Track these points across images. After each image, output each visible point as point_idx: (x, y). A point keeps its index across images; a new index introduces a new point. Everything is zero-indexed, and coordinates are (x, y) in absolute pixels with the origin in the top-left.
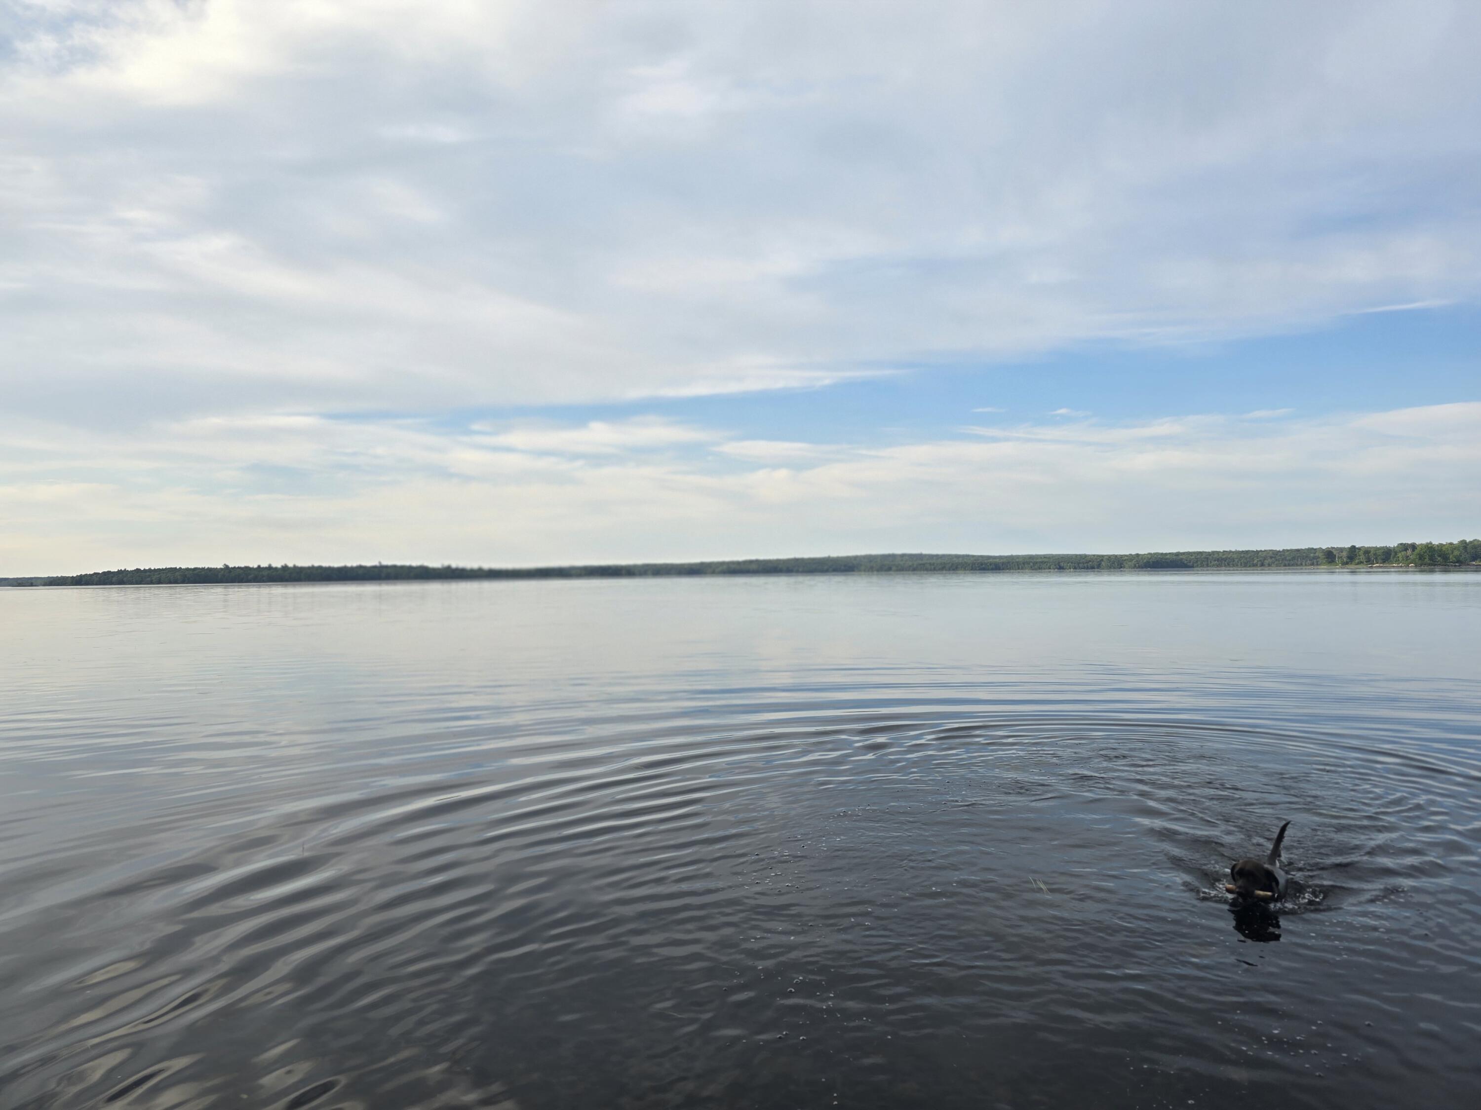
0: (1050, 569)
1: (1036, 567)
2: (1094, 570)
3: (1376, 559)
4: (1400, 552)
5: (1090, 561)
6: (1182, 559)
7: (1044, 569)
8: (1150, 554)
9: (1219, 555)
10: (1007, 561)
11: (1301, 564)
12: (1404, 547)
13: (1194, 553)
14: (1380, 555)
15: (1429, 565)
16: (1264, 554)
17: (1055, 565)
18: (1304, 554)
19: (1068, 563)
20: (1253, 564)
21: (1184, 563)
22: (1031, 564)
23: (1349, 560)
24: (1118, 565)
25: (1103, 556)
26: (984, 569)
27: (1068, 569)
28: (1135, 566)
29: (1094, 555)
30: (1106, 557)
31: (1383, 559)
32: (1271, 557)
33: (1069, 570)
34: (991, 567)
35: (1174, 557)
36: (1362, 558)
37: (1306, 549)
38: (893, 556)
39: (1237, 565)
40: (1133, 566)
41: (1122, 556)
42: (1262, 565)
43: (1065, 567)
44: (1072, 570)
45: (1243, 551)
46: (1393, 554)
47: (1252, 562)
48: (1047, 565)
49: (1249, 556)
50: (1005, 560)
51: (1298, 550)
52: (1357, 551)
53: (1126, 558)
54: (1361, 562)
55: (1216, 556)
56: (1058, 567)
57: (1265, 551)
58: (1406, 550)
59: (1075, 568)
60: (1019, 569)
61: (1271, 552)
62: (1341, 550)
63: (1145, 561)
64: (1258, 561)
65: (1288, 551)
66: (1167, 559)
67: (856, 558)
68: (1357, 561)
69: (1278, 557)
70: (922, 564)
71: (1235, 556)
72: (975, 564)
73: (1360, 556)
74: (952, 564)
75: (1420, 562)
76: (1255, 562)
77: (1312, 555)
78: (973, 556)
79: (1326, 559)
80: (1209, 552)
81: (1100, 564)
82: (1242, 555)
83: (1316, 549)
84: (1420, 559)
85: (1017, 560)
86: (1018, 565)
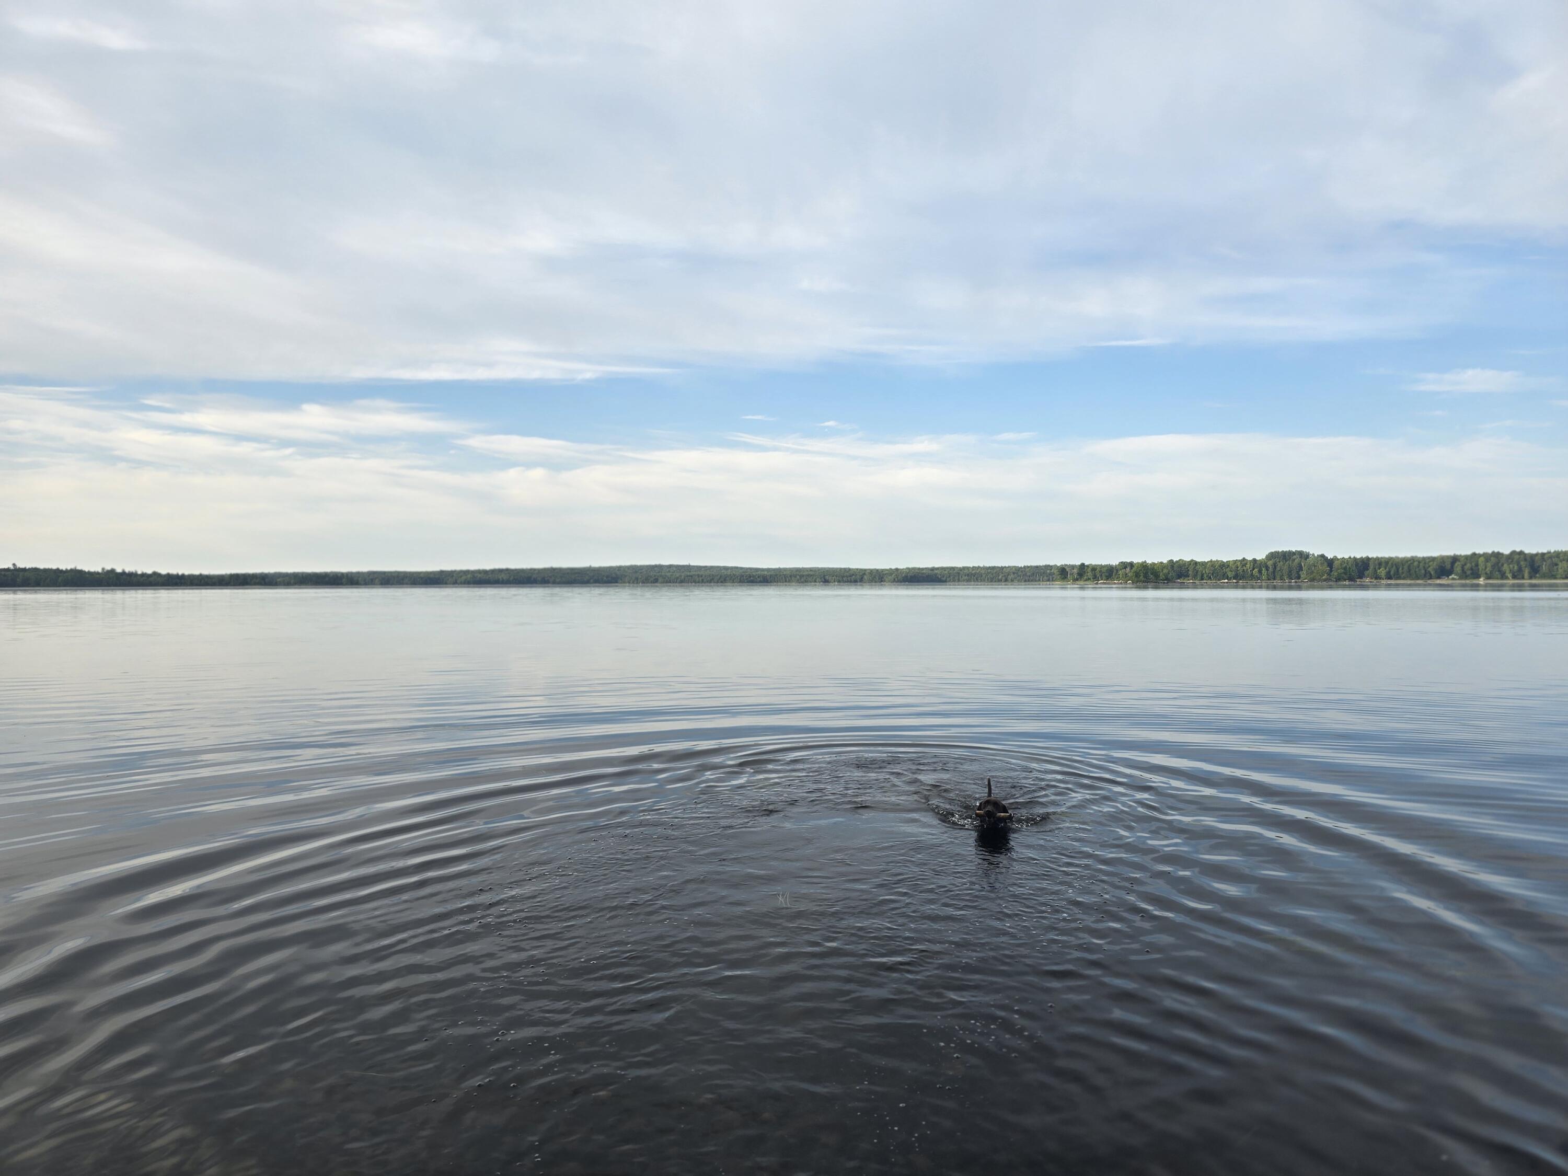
0: (815, 582)
1: (802, 580)
2: (856, 583)
3: (1101, 576)
4: (1121, 570)
5: (853, 575)
6: (936, 574)
7: (810, 582)
8: (908, 568)
9: (969, 570)
10: (774, 574)
11: (1039, 580)
12: (1124, 565)
13: (947, 568)
14: (1104, 573)
15: (1143, 582)
16: (1008, 570)
17: (821, 579)
18: (1042, 571)
19: (833, 576)
20: (998, 579)
21: (938, 578)
22: (798, 577)
23: (1078, 577)
24: (879, 579)
25: (865, 570)
26: (752, 582)
27: (832, 582)
28: (895, 579)
29: (857, 569)
30: (868, 571)
31: (1106, 576)
32: (1014, 573)
33: (834, 583)
34: (759, 579)
35: (930, 572)
36: (1090, 574)
37: (1043, 566)
38: (660, 567)
39: (984, 580)
40: (892, 580)
41: (883, 570)
42: (1006, 580)
43: (830, 581)
44: (836, 583)
45: (989, 567)
46: (1115, 571)
47: (997, 578)
48: (813, 578)
49: (995, 571)
50: (772, 573)
51: (1037, 567)
52: (1086, 568)
53: (887, 572)
54: (1089, 579)
55: (966, 571)
56: (824, 580)
57: (1009, 567)
58: (1125, 568)
59: (839, 581)
60: (786, 581)
61: (1014, 568)
62: (1073, 567)
63: (903, 575)
64: (1002, 576)
65: (1028, 567)
66: (923, 574)
67: (619, 568)
68: (1085, 578)
69: (1019, 573)
70: (690, 576)
71: (983, 572)
72: (743, 576)
73: (1088, 573)
74: (721, 576)
75: (1136, 579)
76: (1000, 577)
77: (1048, 571)
78: (741, 568)
79: (1060, 576)
80: (960, 568)
81: (862, 578)
82: (989, 571)
83: (1052, 566)
84: (1136, 576)
85: (785, 573)
86: (785, 577)
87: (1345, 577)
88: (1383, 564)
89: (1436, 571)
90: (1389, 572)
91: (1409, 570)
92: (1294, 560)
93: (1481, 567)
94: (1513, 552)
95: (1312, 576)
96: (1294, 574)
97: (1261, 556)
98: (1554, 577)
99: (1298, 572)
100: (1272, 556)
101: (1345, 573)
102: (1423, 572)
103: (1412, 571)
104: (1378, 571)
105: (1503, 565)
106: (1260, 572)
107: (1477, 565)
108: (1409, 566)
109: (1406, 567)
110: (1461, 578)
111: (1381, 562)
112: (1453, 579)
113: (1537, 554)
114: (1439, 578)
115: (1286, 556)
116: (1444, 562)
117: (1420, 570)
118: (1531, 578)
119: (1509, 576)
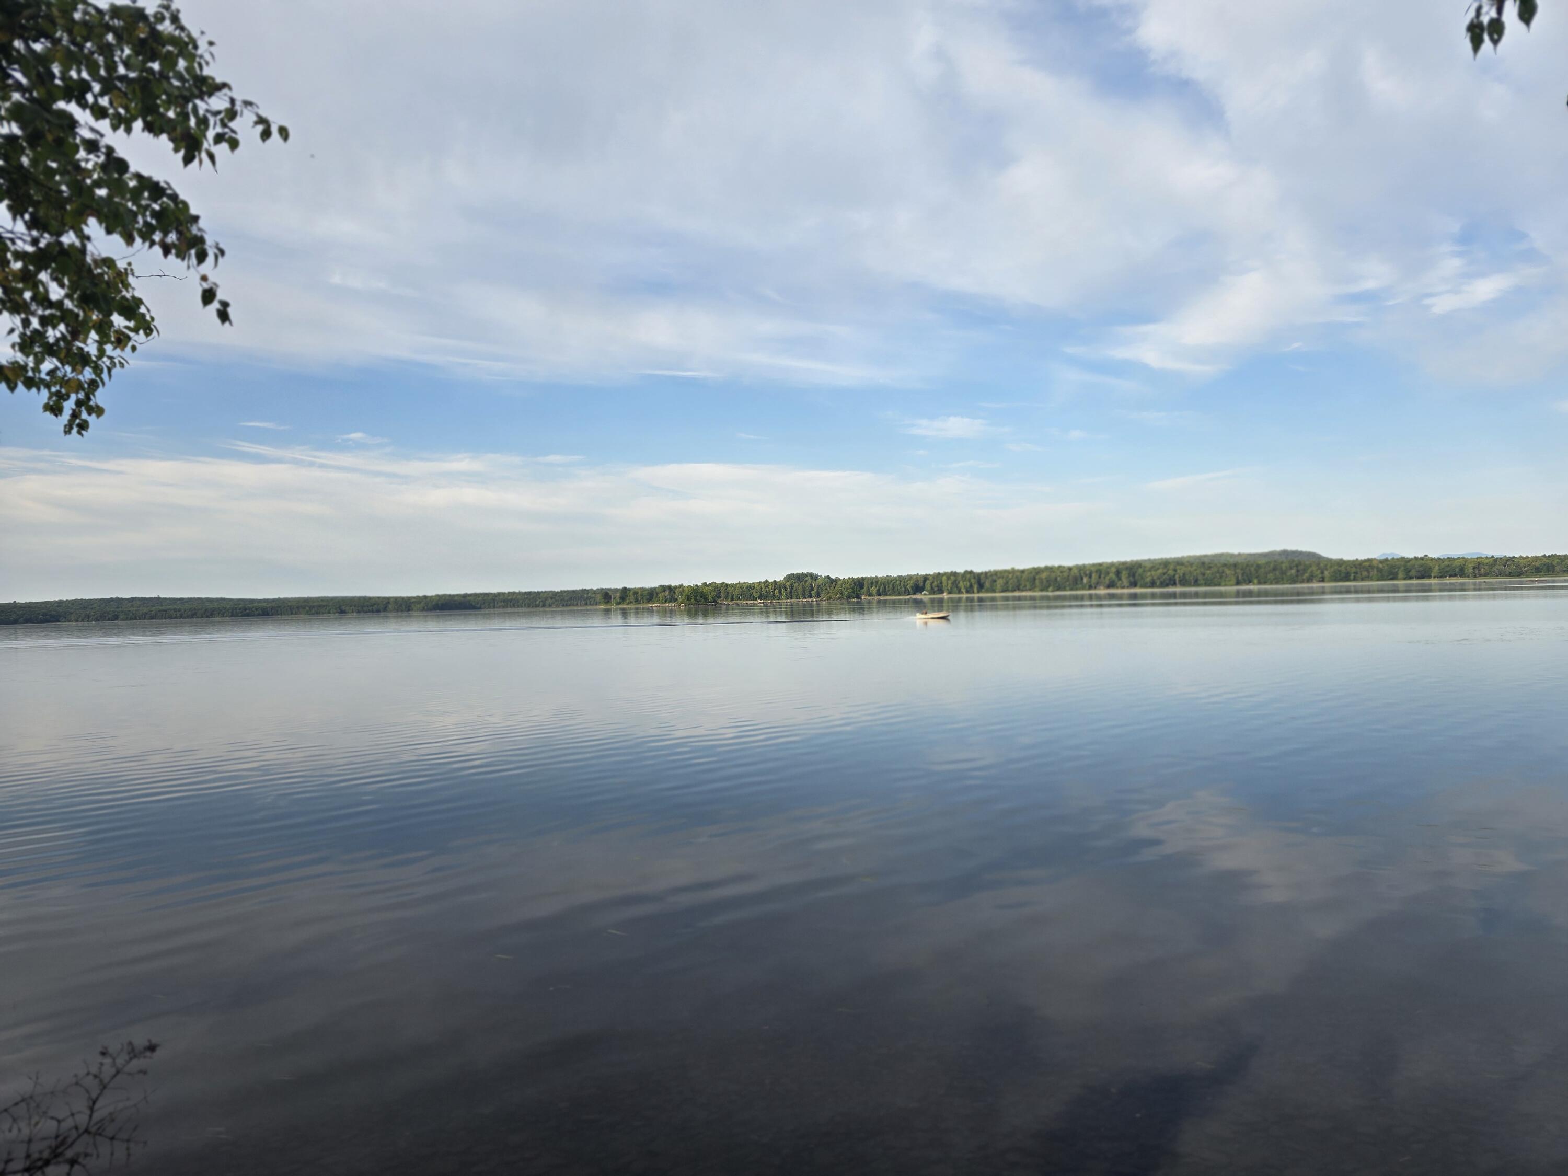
0: (329, 613)
1: (313, 611)
2: (379, 613)
3: (642, 599)
4: (660, 592)
5: (375, 604)
6: (469, 601)
7: (323, 613)
8: (438, 596)
9: (504, 596)
10: (276, 605)
11: (577, 605)
12: (664, 588)
13: (481, 594)
14: (645, 596)
15: (694, 604)
16: (546, 595)
17: (336, 609)
18: (579, 595)
19: (351, 606)
20: (536, 604)
21: (471, 605)
22: (307, 608)
23: (621, 601)
24: (406, 608)
25: (389, 598)
26: (248, 615)
27: (350, 613)
28: (424, 608)
29: (379, 598)
30: (392, 600)
31: (648, 599)
32: (551, 598)
33: (352, 614)
34: (257, 612)
35: (462, 599)
36: (632, 598)
37: (580, 590)
38: (119, 601)
39: (522, 607)
40: (421, 608)
41: (409, 598)
42: (544, 605)
43: (347, 611)
44: (355, 614)
45: (525, 593)
46: (655, 595)
47: (534, 603)
48: (326, 609)
49: (532, 596)
50: (274, 604)
51: (574, 591)
52: (628, 592)
53: (413, 600)
54: (631, 602)
55: (501, 597)
56: (339, 611)
57: (545, 592)
58: (665, 591)
59: (359, 612)
60: (292, 614)
61: (551, 593)
62: (616, 590)
63: (434, 603)
64: (540, 602)
65: (565, 592)
66: (455, 601)
67: (60, 603)
68: (628, 601)
69: (557, 598)
70: (164, 611)
71: (519, 597)
72: (236, 609)
73: (630, 596)
74: (206, 610)
75: (688, 602)
76: (538, 602)
77: (585, 596)
78: (231, 600)
79: (603, 600)
80: (495, 594)
81: (386, 607)
82: (526, 596)
83: (588, 590)
84: (688, 599)
85: (289, 604)
86: (291, 610)
87: (854, 595)
88: (875, 584)
89: (912, 588)
90: (878, 590)
91: (894, 588)
92: (806, 581)
93: (944, 584)
94: (966, 572)
95: (828, 595)
96: (807, 592)
97: (780, 578)
98: (994, 591)
99: (810, 592)
100: (790, 577)
101: (853, 593)
102: (903, 589)
103: (896, 588)
104: (871, 589)
105: (959, 583)
106: (780, 592)
107: (941, 583)
108: (893, 585)
109: (891, 586)
110: (930, 594)
111: (874, 581)
112: (925, 594)
113: (982, 573)
114: (914, 594)
115: (800, 578)
116: (918, 581)
117: (901, 588)
118: (979, 592)
119: (963, 590)
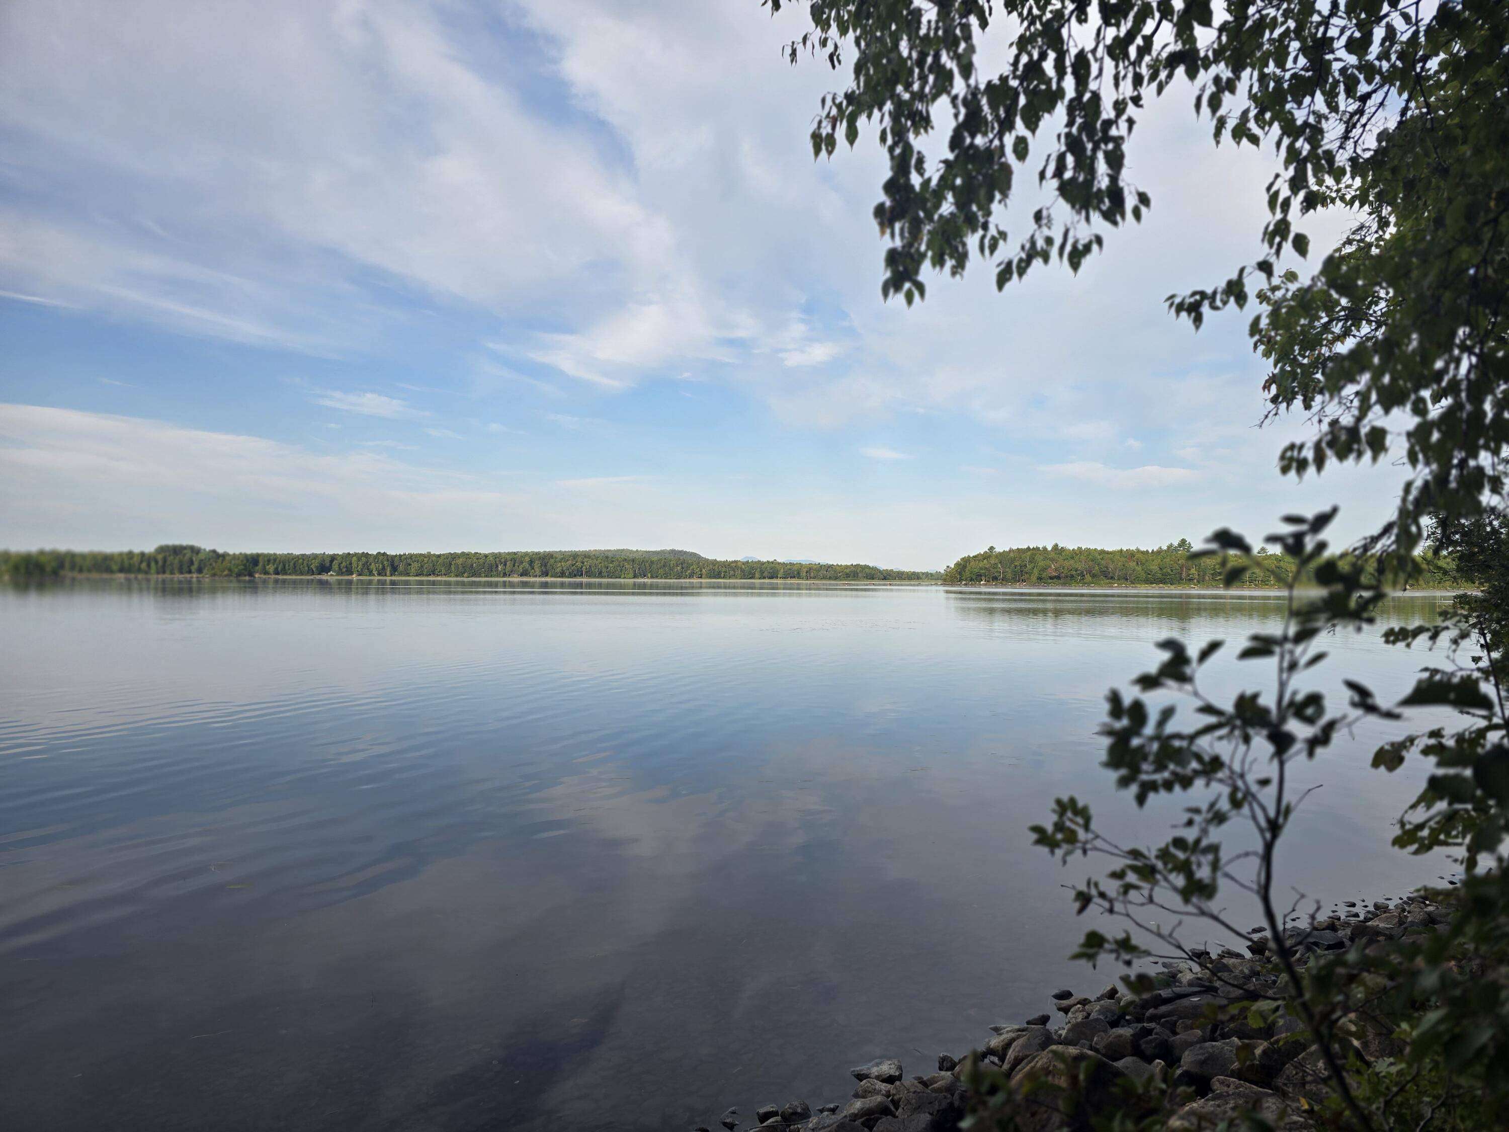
87: (246, 573)
88: (272, 561)
89: (317, 567)
90: (276, 569)
91: (295, 567)
92: (185, 555)
93: (355, 565)
94: (379, 553)
95: (213, 572)
96: (185, 568)
97: (149, 547)
98: (408, 575)
99: (189, 567)
100: (162, 549)
101: (245, 569)
102: (306, 568)
103: (297, 568)
104: (267, 567)
105: (370, 564)
106: (149, 565)
107: (351, 564)
108: (294, 564)
109: (292, 564)
110: (338, 575)
111: (271, 559)
112: (331, 575)
113: (396, 556)
114: (320, 574)
115: (177, 550)
116: (324, 560)
117: (304, 567)
118: (391, 575)
119: (375, 573)
